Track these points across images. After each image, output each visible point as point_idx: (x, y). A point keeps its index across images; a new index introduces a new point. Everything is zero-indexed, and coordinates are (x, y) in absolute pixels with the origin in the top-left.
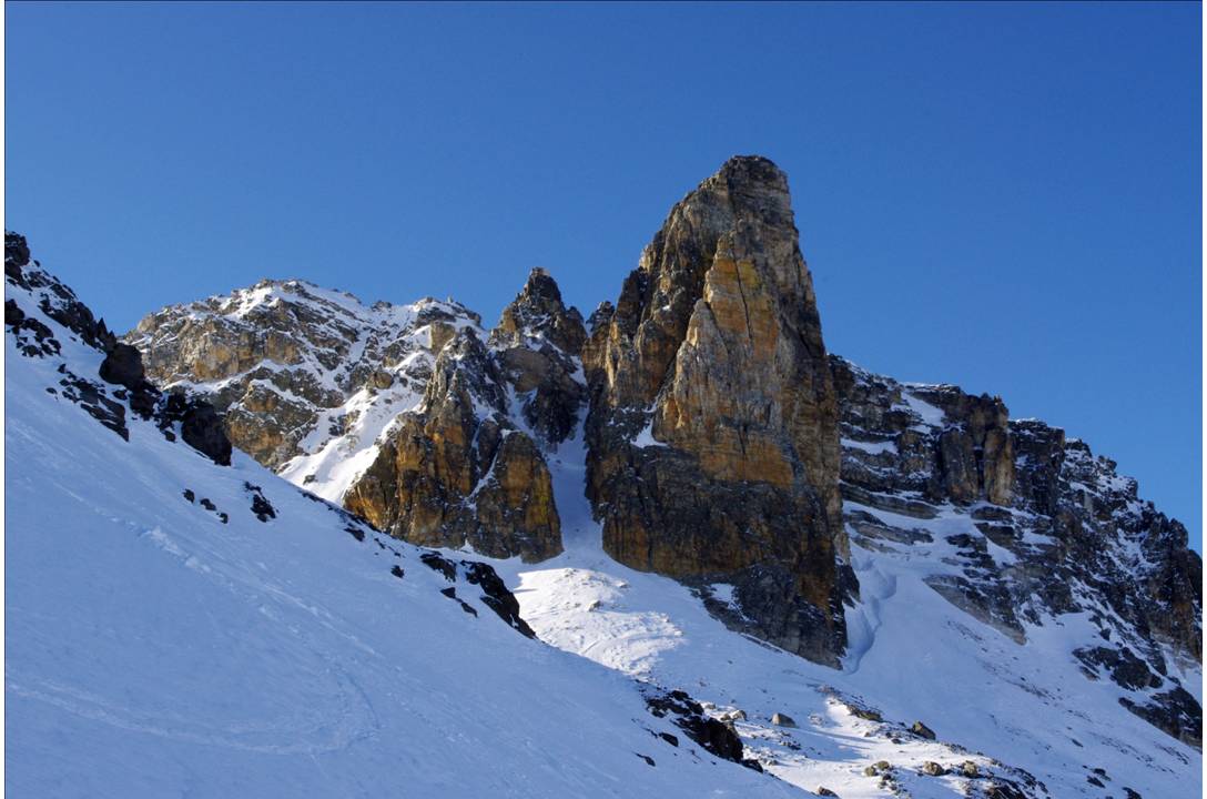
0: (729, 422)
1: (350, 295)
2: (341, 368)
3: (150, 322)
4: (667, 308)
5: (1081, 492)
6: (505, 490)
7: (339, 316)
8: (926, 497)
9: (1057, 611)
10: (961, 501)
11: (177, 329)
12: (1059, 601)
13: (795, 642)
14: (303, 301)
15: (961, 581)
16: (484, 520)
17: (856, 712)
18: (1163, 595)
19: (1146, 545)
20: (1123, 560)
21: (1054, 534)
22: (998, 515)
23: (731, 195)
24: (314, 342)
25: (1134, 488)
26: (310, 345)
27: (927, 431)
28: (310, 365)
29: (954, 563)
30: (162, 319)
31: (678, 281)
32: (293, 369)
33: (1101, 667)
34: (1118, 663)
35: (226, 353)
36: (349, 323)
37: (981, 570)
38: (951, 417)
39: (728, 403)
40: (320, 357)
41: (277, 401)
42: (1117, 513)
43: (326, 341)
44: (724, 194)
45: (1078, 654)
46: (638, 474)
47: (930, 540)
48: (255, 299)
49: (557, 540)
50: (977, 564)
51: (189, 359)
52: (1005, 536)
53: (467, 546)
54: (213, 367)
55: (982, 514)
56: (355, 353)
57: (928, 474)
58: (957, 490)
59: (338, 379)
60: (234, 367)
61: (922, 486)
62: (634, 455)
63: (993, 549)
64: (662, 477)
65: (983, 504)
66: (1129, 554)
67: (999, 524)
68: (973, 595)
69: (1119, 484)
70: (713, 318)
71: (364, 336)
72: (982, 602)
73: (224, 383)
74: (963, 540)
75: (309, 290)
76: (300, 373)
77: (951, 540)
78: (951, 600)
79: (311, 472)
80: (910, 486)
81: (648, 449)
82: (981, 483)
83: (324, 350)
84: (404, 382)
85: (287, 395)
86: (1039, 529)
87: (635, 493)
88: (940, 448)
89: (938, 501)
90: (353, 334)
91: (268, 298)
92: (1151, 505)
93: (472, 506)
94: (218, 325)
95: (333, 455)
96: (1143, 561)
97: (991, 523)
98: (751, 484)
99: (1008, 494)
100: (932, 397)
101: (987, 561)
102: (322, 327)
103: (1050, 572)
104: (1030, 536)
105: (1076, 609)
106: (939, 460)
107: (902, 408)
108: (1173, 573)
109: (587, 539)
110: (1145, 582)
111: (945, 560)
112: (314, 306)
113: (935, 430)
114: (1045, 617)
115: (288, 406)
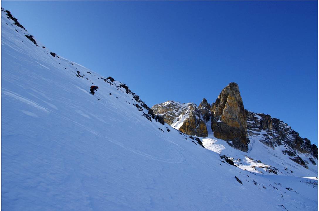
0: (231, 119)
1: (179, 102)
2: (178, 112)
3: (154, 106)
4: (222, 103)
5: (282, 128)
6: (200, 128)
7: (178, 105)
8: (259, 129)
9: (279, 145)
10: (264, 129)
11: (157, 107)
13: (241, 149)
14: (173, 103)
15: (265, 141)
16: (198, 132)
17: (250, 159)
18: (295, 143)
19: (293, 136)
20: (289, 138)
21: (279, 134)
22: (270, 131)
23: (230, 88)
24: (175, 109)
25: (290, 127)
26: (174, 109)
27: (259, 120)
28: (174, 112)
29: (264, 138)
30: (155, 106)
31: (223, 100)
32: (172, 112)
33: (286, 153)
34: (289, 153)
35: (164, 110)
36: (179, 106)
37: (268, 139)
38: (263, 118)
39: (231, 116)
40: (176, 111)
41: (170, 116)
42: (288, 131)
43: (176, 108)
44: (229, 88)
45: (283, 151)
46: (218, 126)
47: (260, 135)
48: (167, 103)
49: (207, 135)
50: (267, 138)
51: (159, 111)
52: (271, 134)
53: (195, 135)
54: (162, 112)
55: (268, 131)
56: (180, 110)
57: (259, 126)
58: (264, 128)
59: (178, 113)
60: (165, 112)
61: (259, 127)
62: (218, 123)
63: (269, 136)
64: (222, 126)
65: (268, 130)
66: (290, 137)
67: (270, 133)
68: (266, 143)
69: (288, 127)
70: (228, 104)
71: (181, 108)
72: (268, 144)
73: (163, 114)
74: (265, 135)
75: (174, 102)
76: (173, 113)
77: (263, 135)
78: (263, 143)
79: (175, 126)
80: (257, 127)
81: (220, 122)
82: (267, 127)
83: (176, 110)
84: (187, 114)
85: (171, 116)
86: (276, 133)
87: (218, 128)
88: (261, 122)
89: (261, 129)
90: (180, 108)
91: (169, 103)
92: (293, 130)
93: (196, 130)
94: (163, 107)
95: (177, 123)
96: (292, 138)
97: (269, 133)
98: (234, 127)
99: (272, 128)
100: (260, 115)
101: (268, 138)
102: (176, 107)
103: (278, 140)
104: (275, 134)
105: (282, 145)
106: (261, 124)
107: (256, 116)
108: (297, 140)
109: (212, 135)
110: (292, 141)
111: (262, 138)
112: (175, 104)
113: (260, 120)
114: (277, 146)
115: (172, 117)
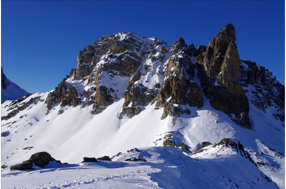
0: (232, 82)
1: (139, 35)
2: (140, 51)
3: (101, 38)
4: (218, 56)
5: (268, 79)
7: (139, 40)
8: (246, 83)
9: (269, 106)
10: (252, 84)
11: (107, 40)
12: (270, 104)
14: (132, 37)
15: (256, 102)
16: (190, 100)
17: (270, 149)
18: (281, 99)
19: (278, 89)
20: (274, 92)
21: (268, 91)
22: (259, 87)
23: (227, 33)
24: (135, 46)
25: (275, 78)
26: (134, 47)
27: (246, 70)
28: (135, 51)
29: (253, 97)
30: (104, 38)
31: (219, 51)
32: (133, 52)
33: (278, 117)
34: (281, 117)
35: (120, 48)
36: (141, 42)
37: (258, 99)
38: (249, 66)
39: (232, 79)
40: (137, 49)
41: (131, 59)
42: (273, 83)
43: (137, 46)
44: (226, 33)
45: (274, 115)
46: (216, 91)
47: (249, 92)
48: (123, 37)
49: (203, 104)
50: (257, 98)
51: (112, 49)
52: (260, 91)
53: (187, 105)
54: (117, 51)
55: (256, 86)
56: (142, 48)
57: (246, 78)
58: (252, 82)
59: (140, 54)
60: (121, 51)
61: (245, 80)
62: (215, 87)
63: (259, 94)
64: (221, 92)
65: (256, 84)
66: (275, 91)
67: (259, 89)
68: (258, 104)
69: (273, 77)
70: (229, 61)
71: (143, 44)
72: (259, 106)
73: (120, 54)
74: (253, 92)
75: (133, 35)
76: (134, 53)
77: (252, 92)
78: (255, 105)
79: (146, 80)
80: (244, 80)
81: (217, 86)
82: (255, 80)
83: (137, 48)
84: (158, 59)
85: (132, 57)
86: (265, 89)
87: (216, 95)
88: (249, 73)
89: (248, 84)
90: (141, 44)
91: (126, 37)
92: (278, 81)
93: (187, 97)
94: (118, 42)
95: (149, 76)
96: (278, 93)
97: (258, 88)
99: (259, 82)
100: (246, 62)
101: (258, 97)
102: (136, 43)
103: (268, 99)
104: (264, 91)
105: (272, 105)
106: (248, 75)
107: (241, 65)
108: (282, 95)
110: (278, 97)
111: (252, 96)
112: (134, 38)
113: (247, 69)
114: (268, 107)
115: (133, 60)
